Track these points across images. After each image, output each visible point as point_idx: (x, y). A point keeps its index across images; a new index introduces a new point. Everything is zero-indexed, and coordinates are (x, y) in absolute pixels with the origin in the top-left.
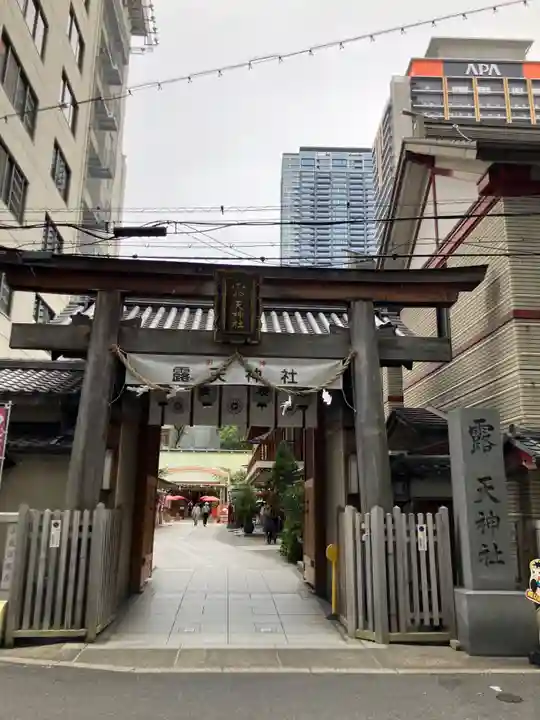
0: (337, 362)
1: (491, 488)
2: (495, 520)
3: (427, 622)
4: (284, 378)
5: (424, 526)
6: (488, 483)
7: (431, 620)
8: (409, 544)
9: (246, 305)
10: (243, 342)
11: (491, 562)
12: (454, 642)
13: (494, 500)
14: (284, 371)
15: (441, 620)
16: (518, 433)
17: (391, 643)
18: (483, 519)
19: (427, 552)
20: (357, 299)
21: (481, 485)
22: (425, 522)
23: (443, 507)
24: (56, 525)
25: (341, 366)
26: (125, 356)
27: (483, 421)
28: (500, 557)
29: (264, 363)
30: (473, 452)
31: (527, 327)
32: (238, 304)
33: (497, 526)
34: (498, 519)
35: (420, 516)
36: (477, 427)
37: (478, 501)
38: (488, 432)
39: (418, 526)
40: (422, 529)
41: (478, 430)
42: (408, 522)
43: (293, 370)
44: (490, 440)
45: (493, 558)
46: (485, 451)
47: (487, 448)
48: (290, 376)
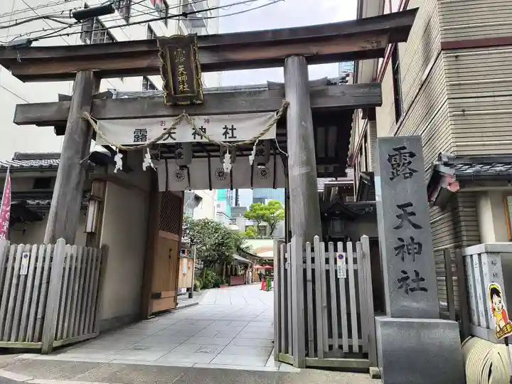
0: (272, 113)
1: (413, 214)
2: (417, 246)
3: (346, 349)
4: (225, 134)
5: (344, 254)
6: (409, 209)
7: (351, 347)
8: (328, 272)
9: (188, 68)
10: (189, 103)
11: (412, 290)
12: (373, 369)
14: (226, 128)
15: (360, 347)
16: (445, 160)
17: (307, 367)
18: (403, 246)
19: (347, 280)
20: (289, 56)
21: (401, 212)
22: (345, 249)
23: (364, 236)
24: (26, 256)
25: (275, 116)
26: (96, 122)
27: (404, 148)
28: (422, 284)
29: (208, 121)
30: (392, 179)
31: (457, 57)
32: (181, 69)
33: (419, 253)
34: (420, 245)
35: (340, 245)
36: (396, 155)
37: (397, 228)
38: (409, 159)
39: (338, 254)
40: (341, 257)
41: (397, 157)
42: (327, 250)
43: (233, 126)
44: (411, 166)
45: (414, 285)
46: (406, 178)
47: (408, 175)
48: (230, 132)
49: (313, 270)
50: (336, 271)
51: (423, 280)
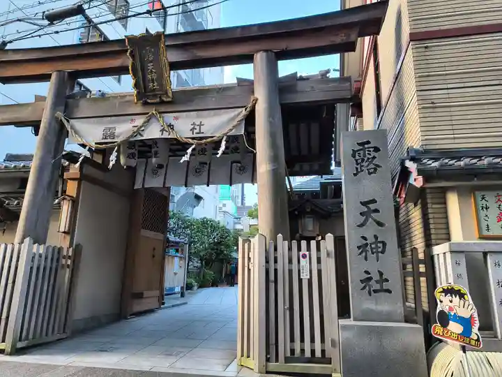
0: (240, 110)
1: (376, 211)
2: (381, 245)
3: (308, 354)
4: (192, 130)
5: (307, 253)
6: (372, 206)
7: (313, 352)
8: (290, 271)
9: (157, 66)
10: (158, 100)
11: (375, 291)
12: (337, 376)
13: (380, 224)
14: (194, 124)
15: (323, 352)
16: (412, 154)
17: (268, 372)
18: (367, 245)
19: (310, 281)
20: (258, 51)
21: (364, 209)
22: (309, 249)
23: (329, 234)
25: (244, 112)
26: (68, 122)
27: (368, 142)
28: (385, 285)
29: (176, 118)
30: (355, 175)
31: (426, 47)
32: (150, 66)
33: (383, 252)
34: (384, 244)
35: (304, 243)
36: (361, 150)
37: (361, 225)
38: (373, 154)
39: (301, 253)
40: (304, 256)
41: (362, 152)
42: (290, 249)
43: (201, 122)
44: (375, 161)
45: (377, 287)
46: (370, 173)
47: (372, 170)
48: (198, 128)
49: (276, 270)
50: (299, 271)
51: (387, 280)
